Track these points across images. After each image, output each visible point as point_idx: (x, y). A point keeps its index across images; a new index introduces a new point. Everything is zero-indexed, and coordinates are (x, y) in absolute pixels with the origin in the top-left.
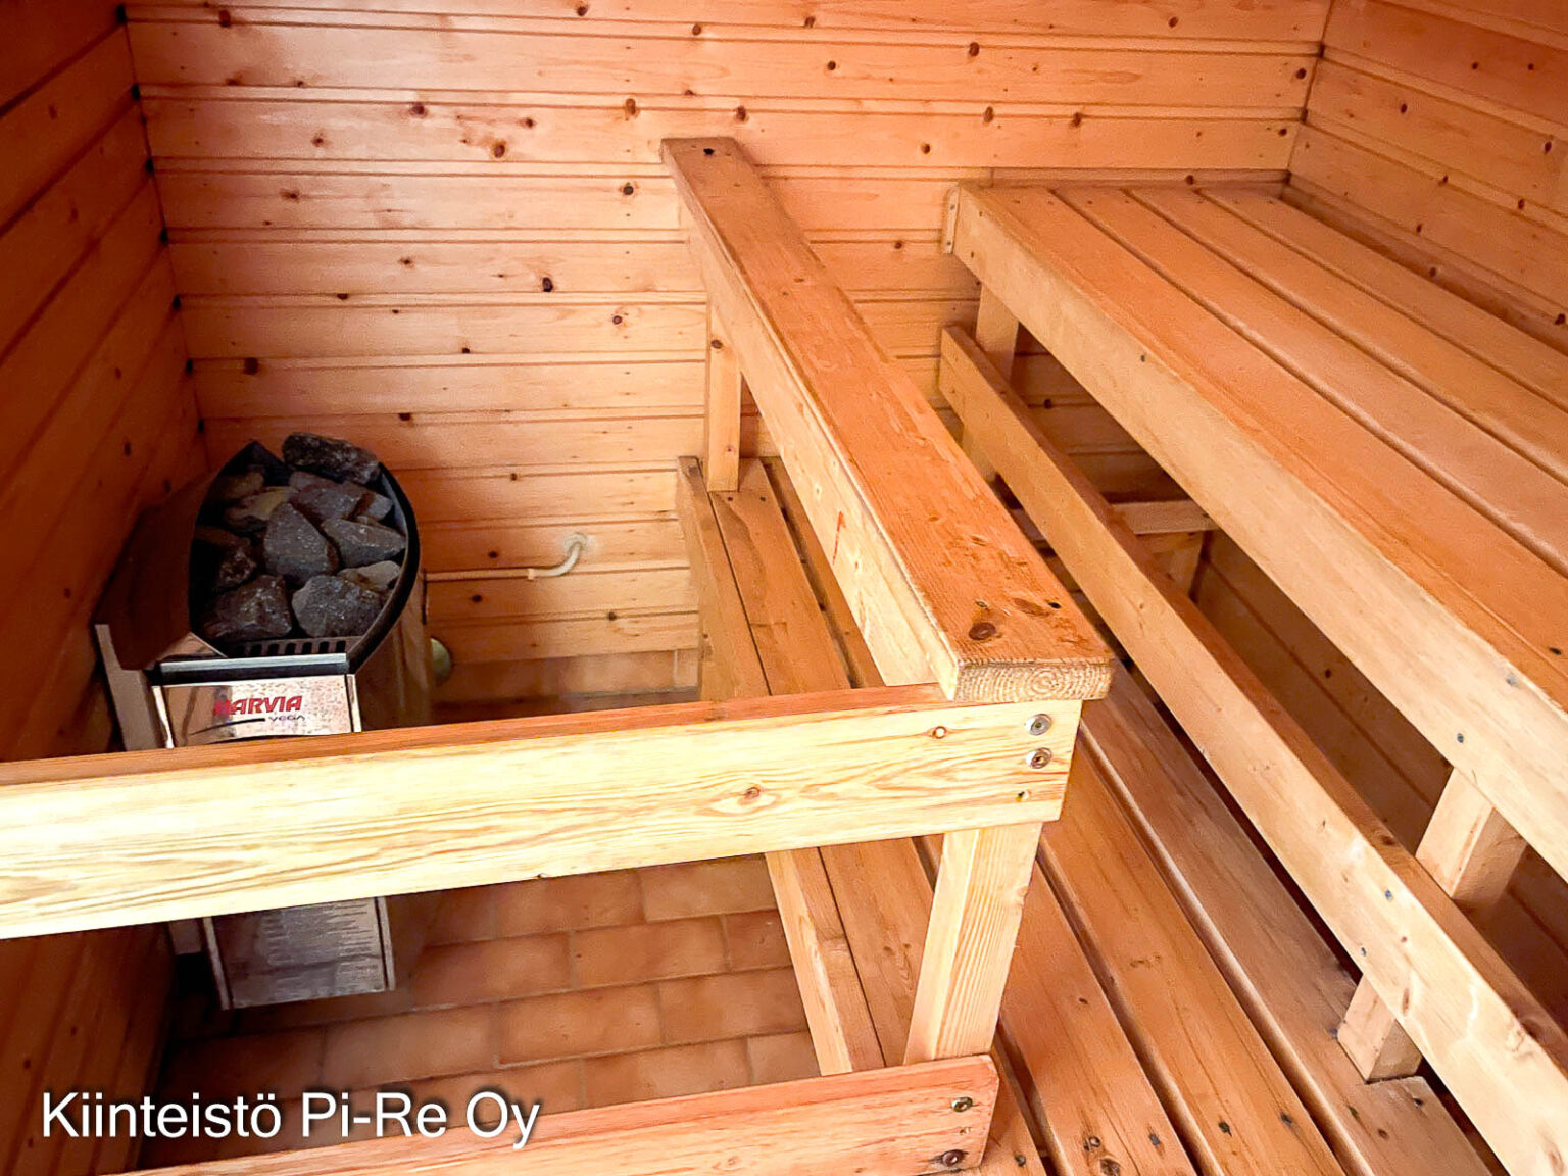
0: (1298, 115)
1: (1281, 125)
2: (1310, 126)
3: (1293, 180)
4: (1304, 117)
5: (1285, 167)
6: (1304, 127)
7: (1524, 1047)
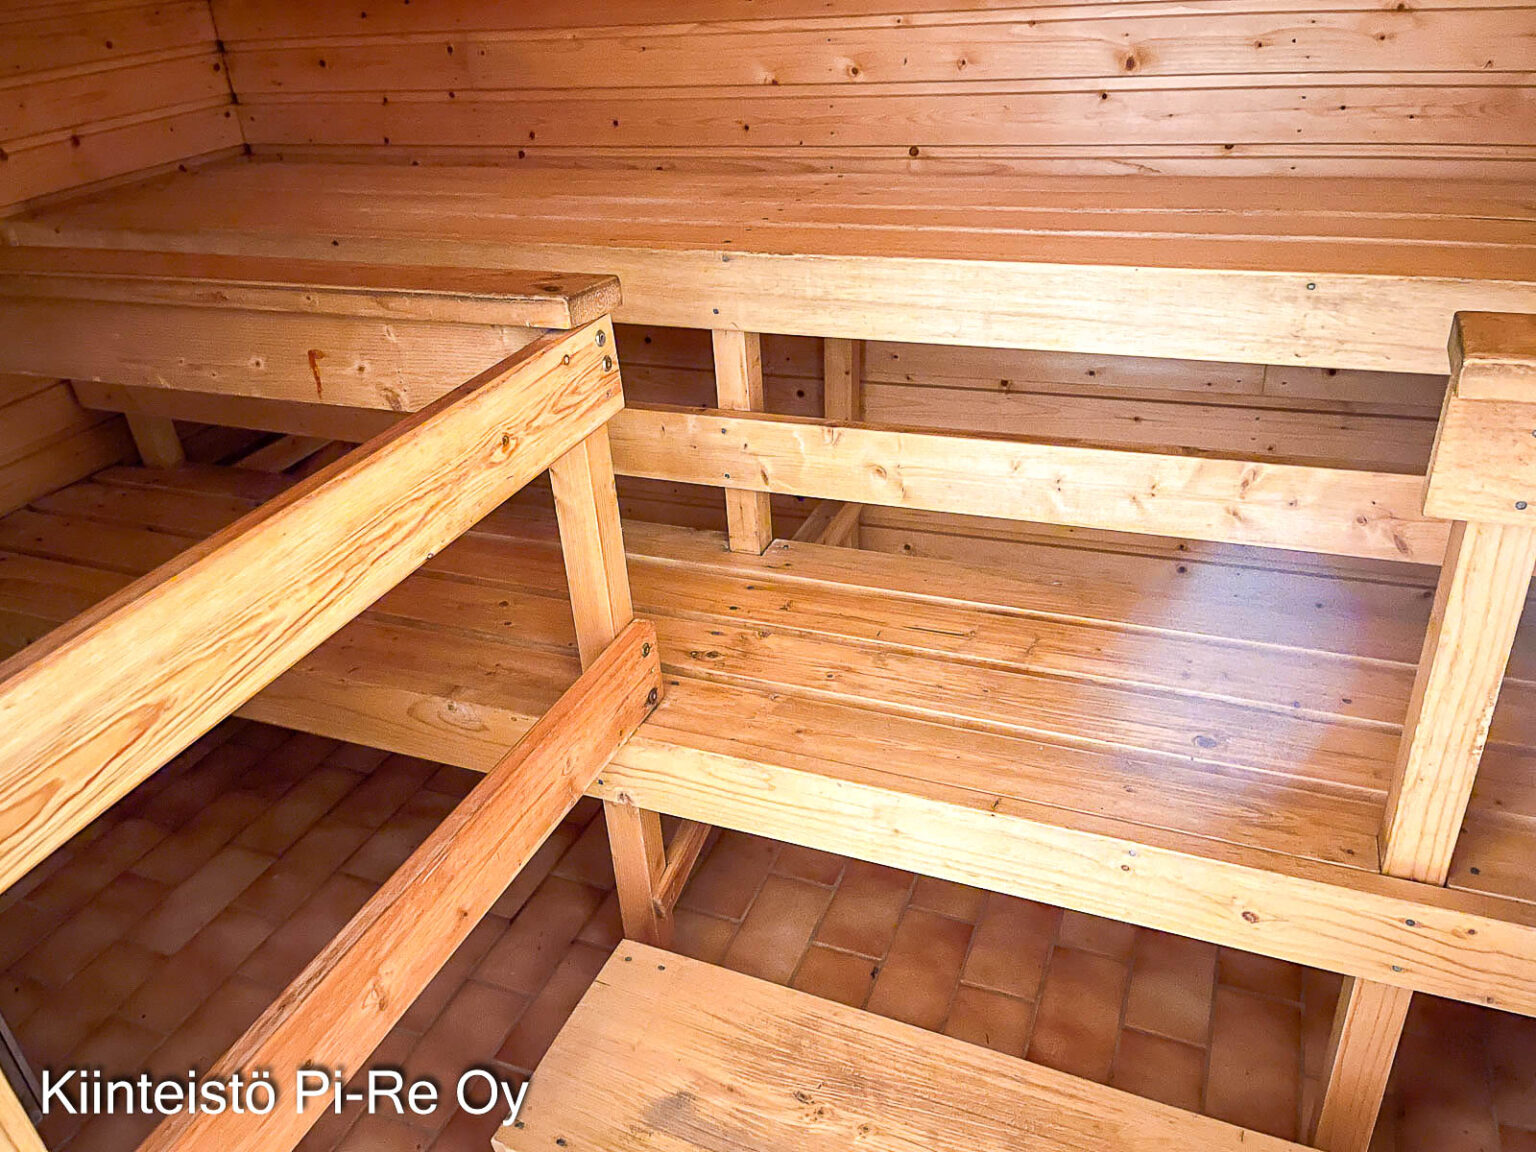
0: (230, 99)
1: (224, 111)
2: (241, 104)
3: (253, 150)
4: (234, 99)
5: (241, 142)
6: (240, 108)
7: (835, 435)
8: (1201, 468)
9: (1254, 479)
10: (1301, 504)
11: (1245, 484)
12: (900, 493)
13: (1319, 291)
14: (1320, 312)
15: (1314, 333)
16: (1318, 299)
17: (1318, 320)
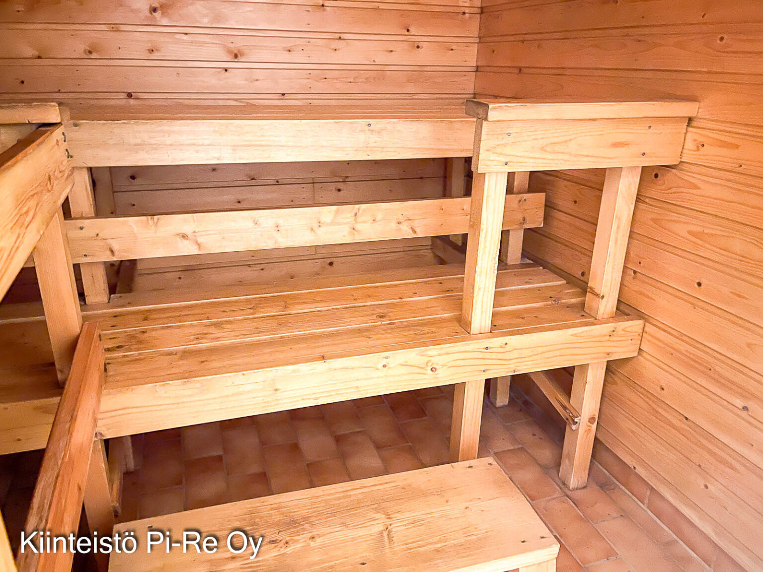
7: (156, 220)
8: (338, 210)
9: (359, 212)
10: (377, 220)
11: (356, 214)
12: (197, 247)
13: (372, 127)
14: (374, 136)
15: (373, 145)
16: (372, 131)
17: (373, 139)
